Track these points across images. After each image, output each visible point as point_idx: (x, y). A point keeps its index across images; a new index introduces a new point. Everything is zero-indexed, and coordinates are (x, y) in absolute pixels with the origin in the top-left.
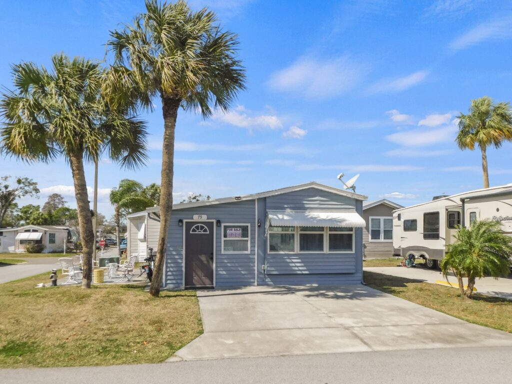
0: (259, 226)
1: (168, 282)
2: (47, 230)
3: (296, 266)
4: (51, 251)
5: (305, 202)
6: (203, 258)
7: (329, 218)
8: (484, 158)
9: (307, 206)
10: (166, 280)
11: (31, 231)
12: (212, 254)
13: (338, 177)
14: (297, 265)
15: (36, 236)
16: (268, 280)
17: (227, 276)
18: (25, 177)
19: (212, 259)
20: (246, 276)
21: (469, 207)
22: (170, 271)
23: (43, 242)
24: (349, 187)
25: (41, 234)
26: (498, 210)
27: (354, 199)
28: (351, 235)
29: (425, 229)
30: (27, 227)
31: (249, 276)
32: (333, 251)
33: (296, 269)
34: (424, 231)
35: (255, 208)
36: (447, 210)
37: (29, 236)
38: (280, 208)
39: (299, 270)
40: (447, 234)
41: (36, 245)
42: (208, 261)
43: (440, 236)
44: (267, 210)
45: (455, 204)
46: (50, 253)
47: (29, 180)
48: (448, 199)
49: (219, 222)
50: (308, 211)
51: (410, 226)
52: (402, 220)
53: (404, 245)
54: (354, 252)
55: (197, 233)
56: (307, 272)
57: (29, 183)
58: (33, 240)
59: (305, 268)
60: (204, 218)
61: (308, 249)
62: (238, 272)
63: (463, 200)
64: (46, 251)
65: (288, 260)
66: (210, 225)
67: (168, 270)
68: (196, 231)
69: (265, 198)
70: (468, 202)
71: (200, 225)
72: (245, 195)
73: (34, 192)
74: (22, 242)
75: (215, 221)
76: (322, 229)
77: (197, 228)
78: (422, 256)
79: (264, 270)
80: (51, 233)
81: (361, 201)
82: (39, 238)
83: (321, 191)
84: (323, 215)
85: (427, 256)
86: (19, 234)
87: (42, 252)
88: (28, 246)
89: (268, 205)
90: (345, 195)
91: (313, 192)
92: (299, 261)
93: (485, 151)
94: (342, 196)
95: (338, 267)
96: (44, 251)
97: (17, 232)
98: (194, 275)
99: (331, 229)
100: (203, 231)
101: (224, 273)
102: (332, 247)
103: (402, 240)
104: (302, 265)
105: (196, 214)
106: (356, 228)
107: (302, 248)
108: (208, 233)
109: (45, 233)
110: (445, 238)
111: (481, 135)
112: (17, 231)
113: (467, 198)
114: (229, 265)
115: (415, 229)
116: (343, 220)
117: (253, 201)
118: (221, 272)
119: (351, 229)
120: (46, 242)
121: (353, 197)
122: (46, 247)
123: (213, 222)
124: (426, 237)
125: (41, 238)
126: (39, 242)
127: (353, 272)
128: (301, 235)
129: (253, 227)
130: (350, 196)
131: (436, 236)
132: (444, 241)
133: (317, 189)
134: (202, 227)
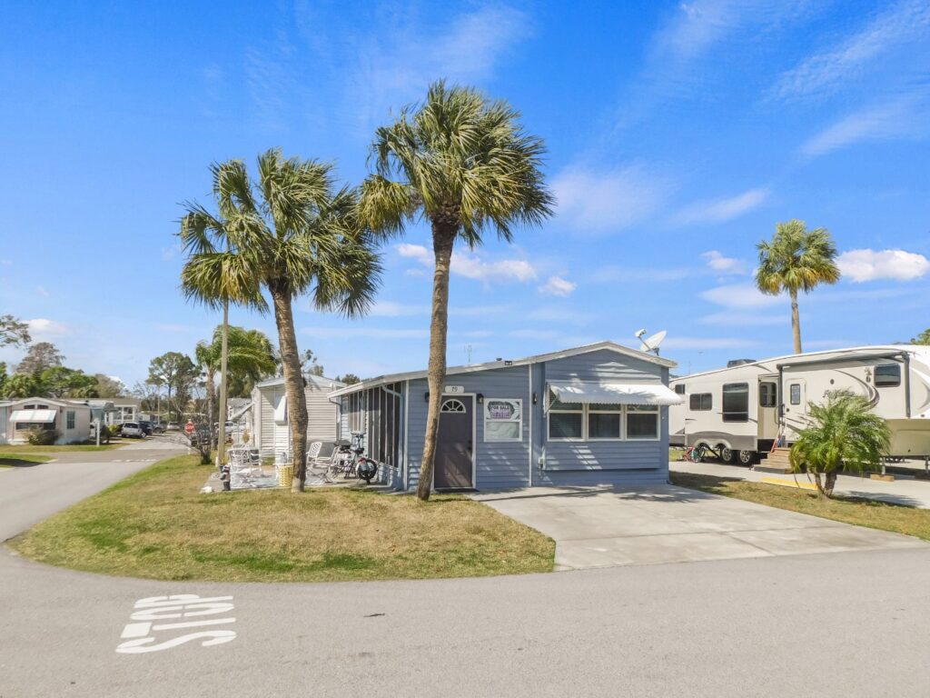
0: (534, 403)
1: (412, 482)
2: (63, 405)
3: (585, 459)
4: (70, 441)
5: (598, 370)
6: (460, 447)
7: (632, 392)
8: (795, 307)
9: (600, 375)
10: (409, 480)
11: (36, 407)
12: (471, 442)
13: (637, 334)
14: (587, 459)
15: (45, 416)
16: (547, 478)
17: (492, 474)
18: (7, 314)
19: (470, 449)
20: (516, 474)
21: (789, 378)
22: (414, 467)
23: (57, 427)
24: (651, 347)
25: (55, 412)
26: (832, 382)
27: (659, 365)
28: (655, 416)
29: (725, 408)
30: (29, 401)
31: (521, 474)
32: (633, 437)
33: (585, 462)
34: (724, 411)
35: (528, 377)
36: (759, 381)
37: (33, 415)
38: (564, 377)
39: (589, 465)
40: (761, 414)
41: (46, 431)
42: (465, 452)
43: (750, 417)
44: (547, 380)
45: (767, 372)
46: (68, 444)
47: (14, 320)
48: (757, 365)
49: (480, 396)
50: (602, 381)
51: (700, 402)
52: (688, 394)
53: (691, 430)
54: (659, 439)
55: (449, 411)
56: (599, 468)
57: (14, 324)
58: (40, 424)
59: (596, 462)
60: (460, 391)
61: (599, 436)
62: (506, 468)
63: (780, 368)
64: (61, 440)
65: (576, 451)
66: (468, 400)
67: (411, 465)
68: (447, 409)
69: (543, 364)
70: (788, 370)
71: (453, 400)
72: (517, 359)
73: (21, 341)
74: (20, 426)
75: (474, 395)
76: (617, 407)
77: (449, 404)
78: (721, 446)
79: (542, 466)
80: (70, 410)
81: (667, 369)
82: (52, 419)
83: (618, 354)
84: (624, 388)
85: (729, 446)
86: (14, 412)
87: (56, 442)
88: (31, 433)
89: (547, 372)
90: (648, 359)
91: (606, 355)
92: (588, 451)
93: (796, 297)
94: (644, 361)
95: (645, 461)
96: (59, 442)
97: (10, 410)
98: (446, 471)
99: (631, 407)
100: (458, 410)
101: (488, 469)
102: (631, 432)
103: (687, 423)
104: (592, 457)
105: (449, 385)
106: (662, 406)
107: (592, 434)
108: (464, 411)
109: (61, 411)
110: (756, 419)
111: (792, 275)
112: (11, 406)
113: (787, 365)
114: (494, 457)
115: (709, 407)
116: (652, 396)
117: (527, 366)
118: (483, 469)
119: (655, 408)
120: (62, 427)
121: (659, 363)
122: (62, 435)
123: (471, 397)
124: (727, 418)
125: (55, 419)
126: (49, 426)
127: (657, 466)
128: (590, 415)
129: (526, 403)
130: (655, 362)
131: (744, 418)
132: (756, 424)
133: (613, 352)
134: (456, 404)
